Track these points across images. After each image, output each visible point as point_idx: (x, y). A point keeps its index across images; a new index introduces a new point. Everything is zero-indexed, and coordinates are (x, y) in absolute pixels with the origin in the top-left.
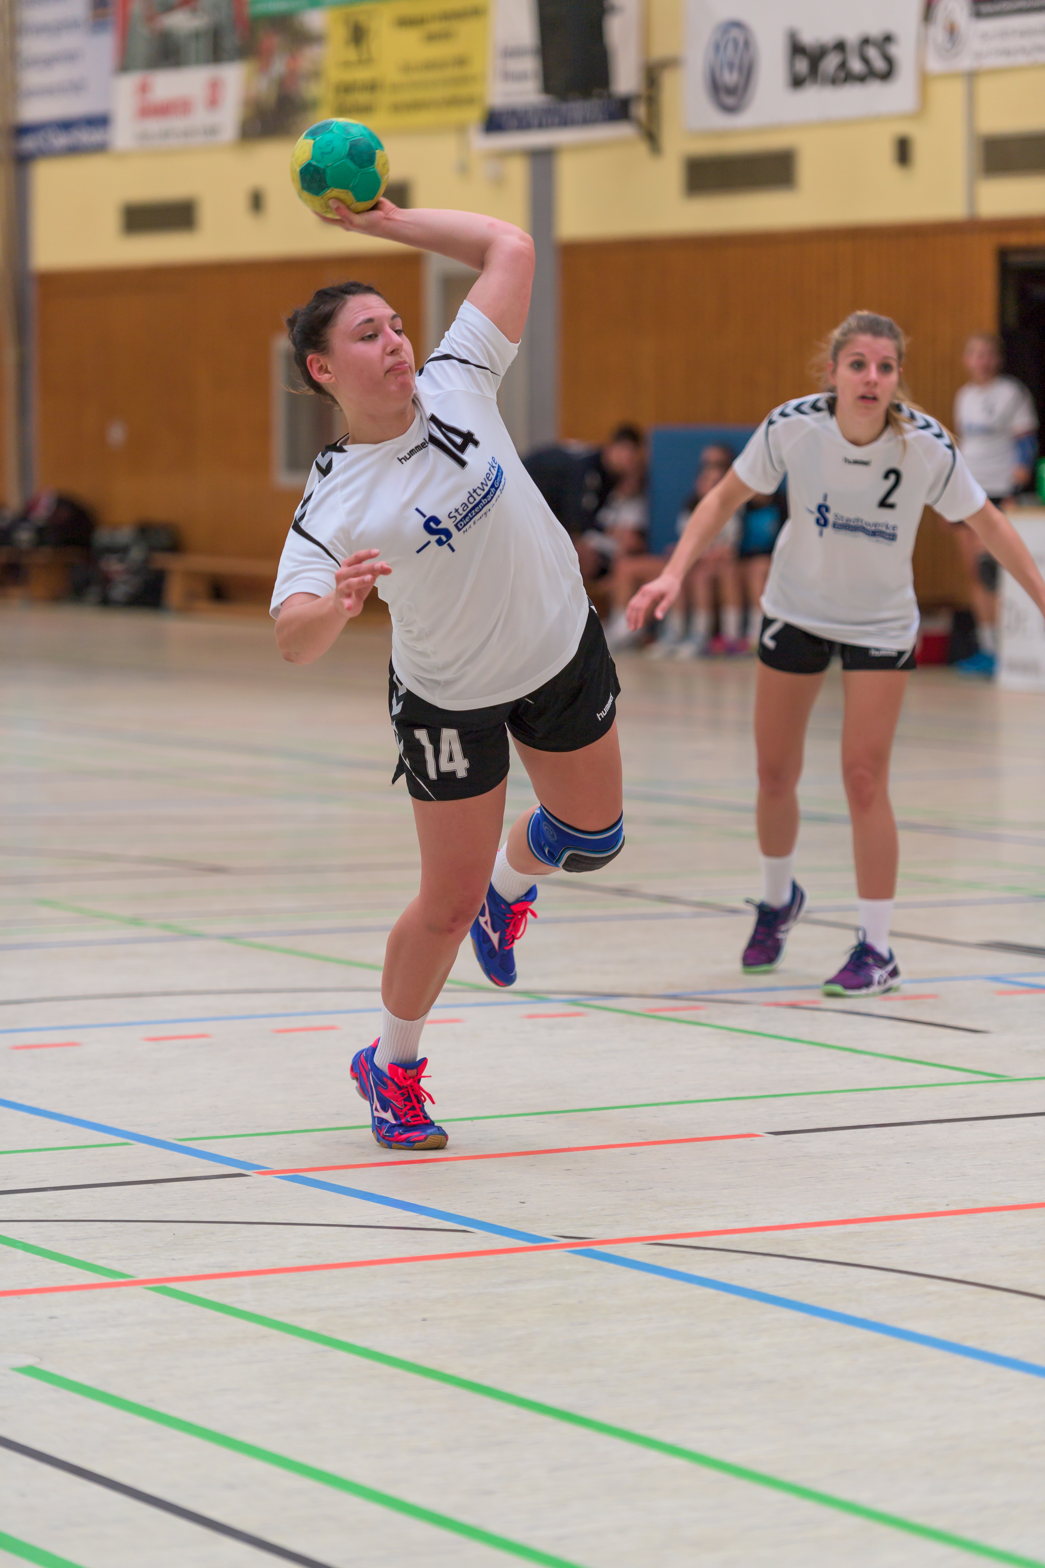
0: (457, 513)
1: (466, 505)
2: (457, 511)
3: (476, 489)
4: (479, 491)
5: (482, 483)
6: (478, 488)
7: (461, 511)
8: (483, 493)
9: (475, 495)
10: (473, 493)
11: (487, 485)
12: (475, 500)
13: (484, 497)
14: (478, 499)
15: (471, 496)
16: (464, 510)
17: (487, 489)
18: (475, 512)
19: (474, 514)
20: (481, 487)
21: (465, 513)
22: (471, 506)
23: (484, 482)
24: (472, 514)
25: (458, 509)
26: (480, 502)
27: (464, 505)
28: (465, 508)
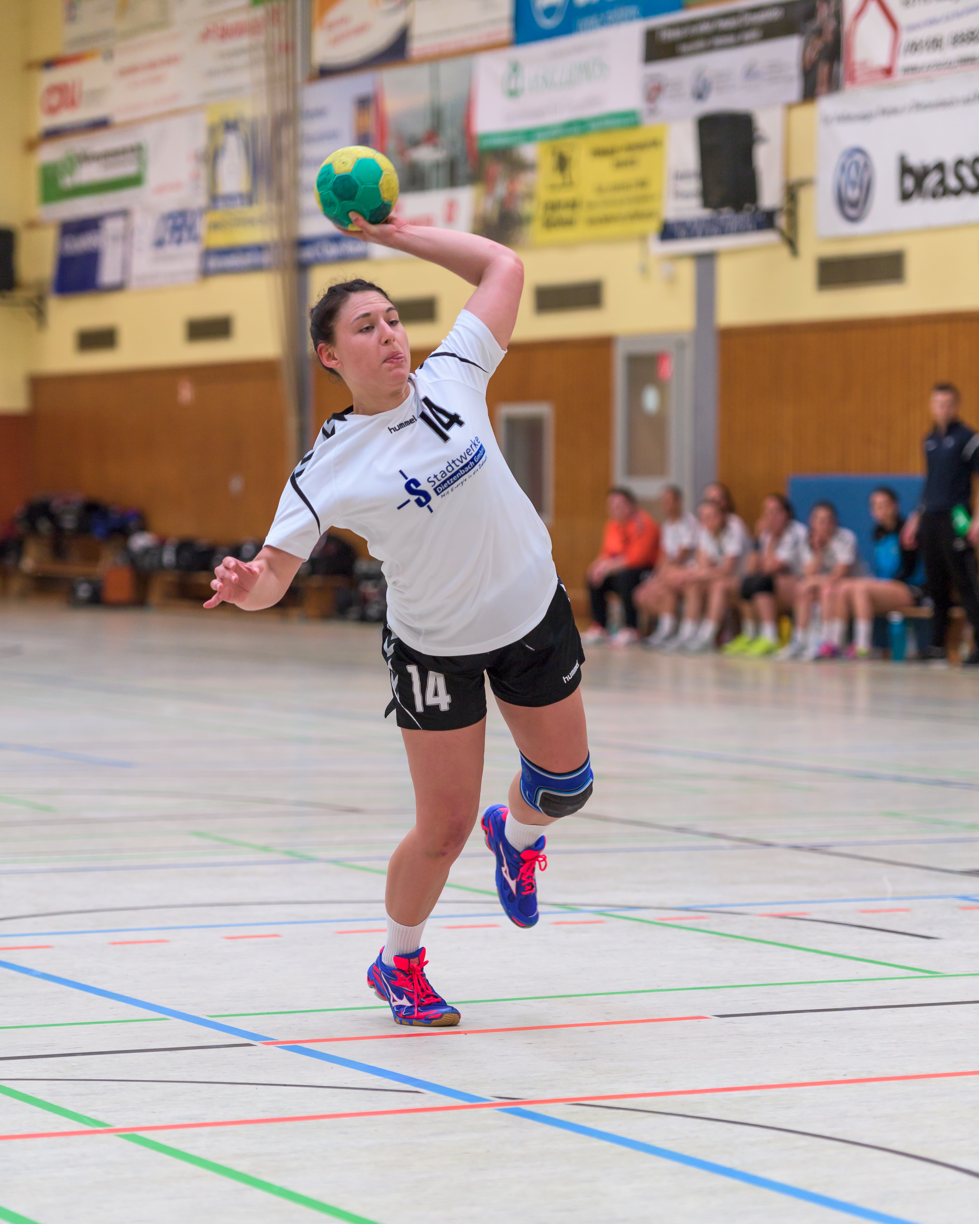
0: (435, 478)
1: (444, 472)
2: (435, 476)
3: (455, 461)
4: (457, 463)
5: (461, 456)
6: (457, 459)
7: (439, 477)
8: (461, 465)
9: (453, 465)
10: (452, 463)
11: (466, 459)
12: (453, 469)
13: (463, 468)
14: (456, 469)
15: (450, 465)
16: (442, 477)
17: (465, 462)
18: (453, 480)
19: (452, 482)
20: (460, 459)
21: (443, 480)
22: (449, 474)
23: (463, 455)
24: (450, 482)
25: (437, 475)
26: (458, 472)
27: (442, 473)
28: (444, 475)
